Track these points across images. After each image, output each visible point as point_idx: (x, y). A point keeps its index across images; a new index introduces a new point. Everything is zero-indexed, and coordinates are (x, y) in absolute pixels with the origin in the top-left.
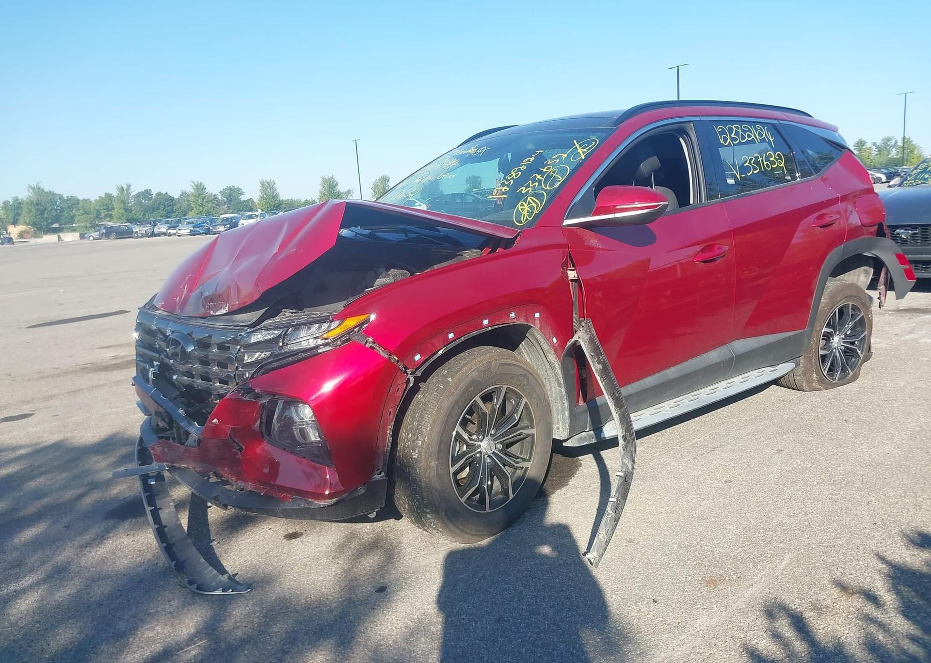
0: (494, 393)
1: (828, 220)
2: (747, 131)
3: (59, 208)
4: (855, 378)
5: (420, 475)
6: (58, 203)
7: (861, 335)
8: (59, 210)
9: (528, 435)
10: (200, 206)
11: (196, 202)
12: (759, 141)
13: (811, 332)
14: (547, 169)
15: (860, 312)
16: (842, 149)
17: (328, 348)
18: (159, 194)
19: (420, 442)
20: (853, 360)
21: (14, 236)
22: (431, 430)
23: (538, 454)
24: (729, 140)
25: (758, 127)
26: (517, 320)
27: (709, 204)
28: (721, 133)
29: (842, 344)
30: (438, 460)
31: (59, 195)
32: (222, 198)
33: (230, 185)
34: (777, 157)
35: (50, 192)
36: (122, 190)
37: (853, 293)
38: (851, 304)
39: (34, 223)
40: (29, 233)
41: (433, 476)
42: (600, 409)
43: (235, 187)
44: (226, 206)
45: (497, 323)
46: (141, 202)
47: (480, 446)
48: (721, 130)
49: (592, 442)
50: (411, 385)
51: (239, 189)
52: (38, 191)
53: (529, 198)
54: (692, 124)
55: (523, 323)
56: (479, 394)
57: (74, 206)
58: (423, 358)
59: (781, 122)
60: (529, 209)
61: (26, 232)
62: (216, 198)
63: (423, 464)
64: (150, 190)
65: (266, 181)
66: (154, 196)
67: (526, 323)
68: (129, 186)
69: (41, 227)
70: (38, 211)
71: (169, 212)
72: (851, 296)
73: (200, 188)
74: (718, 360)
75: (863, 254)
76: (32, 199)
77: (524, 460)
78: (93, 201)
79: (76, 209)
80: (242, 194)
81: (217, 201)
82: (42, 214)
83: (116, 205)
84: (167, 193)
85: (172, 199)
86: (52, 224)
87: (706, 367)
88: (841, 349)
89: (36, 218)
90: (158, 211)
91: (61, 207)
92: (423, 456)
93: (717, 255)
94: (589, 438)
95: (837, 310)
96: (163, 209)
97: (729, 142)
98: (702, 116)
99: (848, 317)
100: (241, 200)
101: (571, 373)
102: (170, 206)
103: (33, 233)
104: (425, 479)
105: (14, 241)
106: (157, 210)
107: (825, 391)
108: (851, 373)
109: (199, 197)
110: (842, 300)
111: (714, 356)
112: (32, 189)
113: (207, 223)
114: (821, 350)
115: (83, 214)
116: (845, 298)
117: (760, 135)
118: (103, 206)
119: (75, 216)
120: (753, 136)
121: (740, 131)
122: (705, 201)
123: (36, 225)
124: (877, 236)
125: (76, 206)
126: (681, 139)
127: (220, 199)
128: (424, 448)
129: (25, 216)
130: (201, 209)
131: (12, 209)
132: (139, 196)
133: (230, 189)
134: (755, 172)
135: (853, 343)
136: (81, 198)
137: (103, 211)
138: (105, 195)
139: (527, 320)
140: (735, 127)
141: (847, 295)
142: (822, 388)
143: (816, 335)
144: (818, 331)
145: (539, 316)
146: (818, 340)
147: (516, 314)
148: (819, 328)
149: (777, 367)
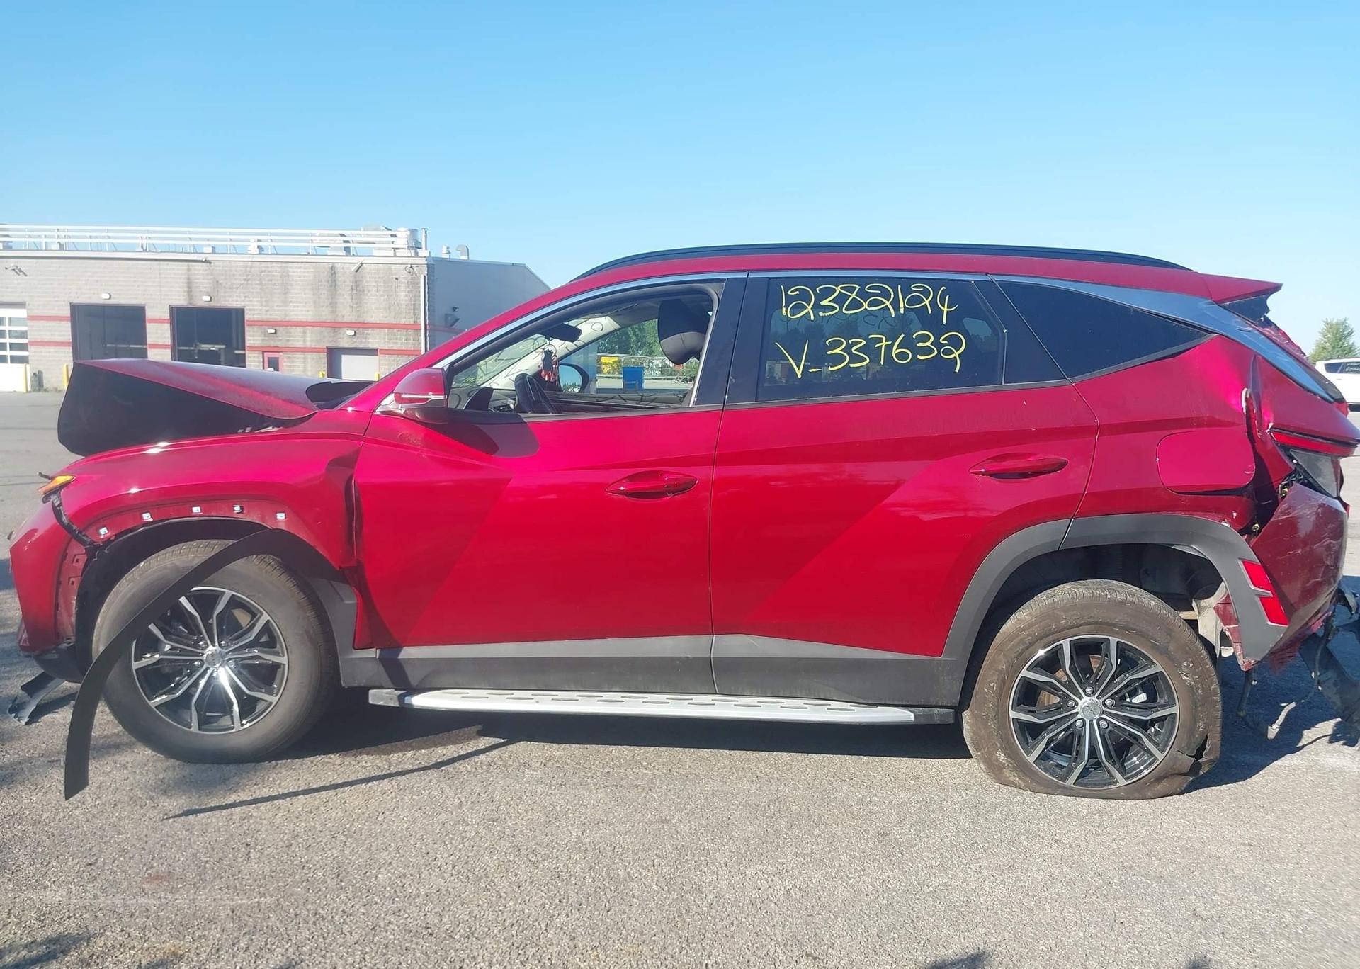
2: (876, 295)
7: (1158, 711)
15: (1153, 663)
24: (809, 308)
25: (914, 287)
26: (245, 516)
28: (790, 299)
29: (1102, 715)
37: (1120, 619)
38: (1114, 639)
45: (213, 514)
48: (796, 293)
54: (725, 284)
55: (257, 522)
58: (110, 533)
67: (261, 523)
72: (1113, 625)
75: (1176, 547)
95: (1066, 644)
97: (809, 313)
108: (1123, 782)
111: (667, 646)
114: (1014, 709)
117: (915, 301)
120: (887, 304)
121: (853, 295)
134: (852, 365)
135: (1134, 722)
139: (263, 519)
140: (841, 288)
141: (1096, 620)
142: (1023, 785)
143: (995, 678)
144: (1000, 672)
145: (284, 517)
146: (1001, 688)
147: (245, 508)
148: (1004, 667)
149: (857, 709)
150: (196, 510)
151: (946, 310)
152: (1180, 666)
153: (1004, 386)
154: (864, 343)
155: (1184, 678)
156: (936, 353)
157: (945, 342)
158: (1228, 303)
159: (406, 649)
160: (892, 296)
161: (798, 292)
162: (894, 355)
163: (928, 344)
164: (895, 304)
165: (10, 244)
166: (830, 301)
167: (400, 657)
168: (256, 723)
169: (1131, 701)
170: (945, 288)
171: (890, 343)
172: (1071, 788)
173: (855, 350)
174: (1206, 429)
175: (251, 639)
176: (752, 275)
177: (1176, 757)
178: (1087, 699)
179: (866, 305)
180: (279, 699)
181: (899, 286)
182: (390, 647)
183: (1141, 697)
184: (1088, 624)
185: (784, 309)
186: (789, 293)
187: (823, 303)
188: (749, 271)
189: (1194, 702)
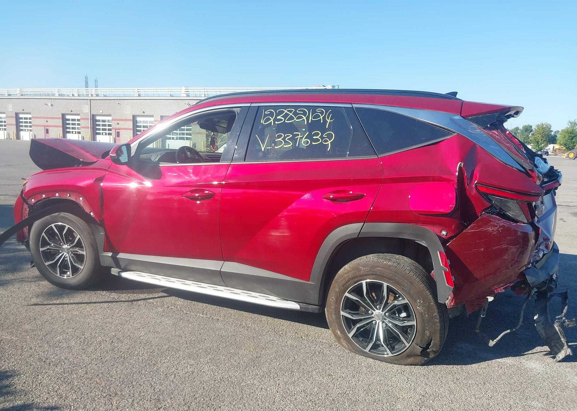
12: (310, 122)
24: (272, 120)
25: (318, 110)
28: (267, 115)
45: (62, 196)
58: (35, 201)
67: (75, 201)
75: (416, 242)
89: (567, 141)
95: (364, 283)
97: (271, 122)
98: (255, 102)
120: (304, 118)
121: (291, 114)
134: (284, 146)
139: (76, 199)
140: (287, 111)
141: (376, 273)
142: (347, 347)
143: (334, 294)
144: (336, 292)
145: (82, 199)
146: (337, 300)
147: (71, 195)
148: (338, 290)
149: (278, 300)
150: (57, 194)
151: (329, 121)
152: (416, 301)
153: (348, 158)
154: (291, 136)
155: (418, 308)
156: (321, 141)
157: (326, 136)
158: (471, 118)
159: (120, 254)
160: (307, 114)
161: (269, 112)
162: (302, 142)
163: (318, 137)
164: (308, 119)
165: (189, 94)
166: (281, 117)
167: (117, 257)
168: (76, 276)
169: (399, 316)
170: (331, 111)
171: (302, 136)
172: (367, 353)
173: (287, 139)
174: (437, 182)
175: (74, 244)
176: (253, 105)
177: (415, 347)
178: (377, 311)
179: (295, 119)
180: (84, 267)
181: (311, 110)
182: (116, 253)
183: (404, 315)
184: (373, 274)
185: (262, 120)
186: (266, 113)
187: (278, 118)
188: (252, 103)
189: (423, 321)
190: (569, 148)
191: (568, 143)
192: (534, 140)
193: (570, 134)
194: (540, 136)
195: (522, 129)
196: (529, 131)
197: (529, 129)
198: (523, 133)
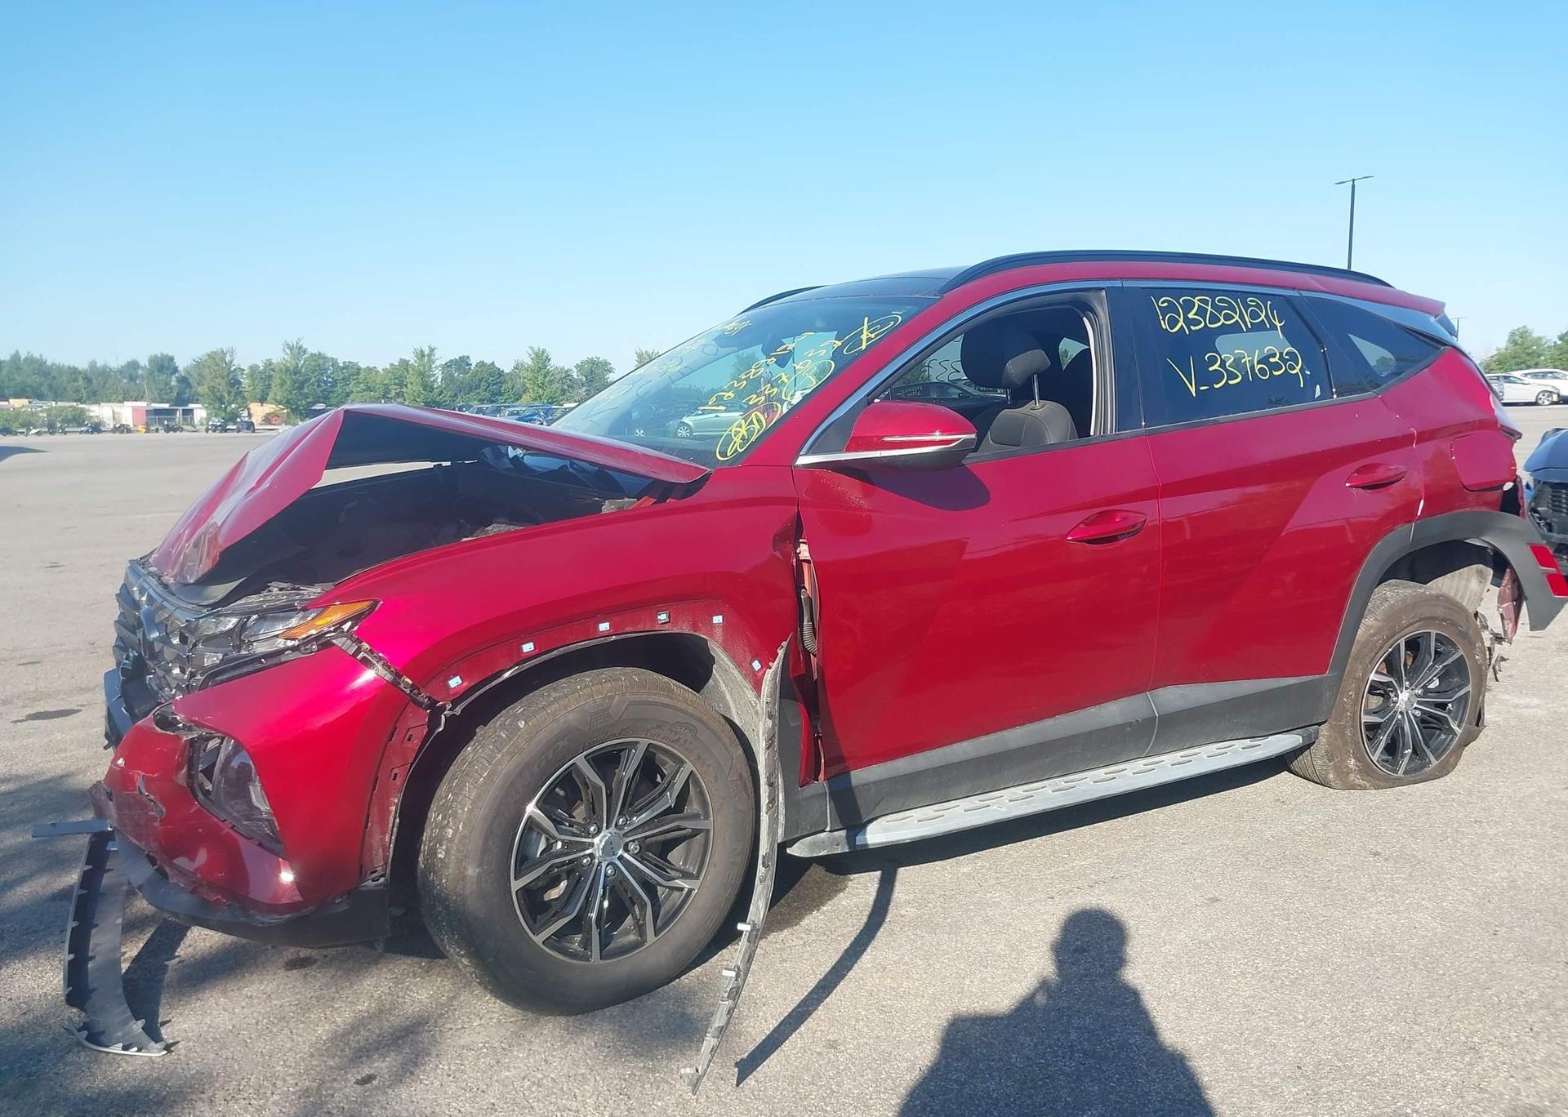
0: (623, 752)
1: (1380, 475)
2: (1225, 308)
3: (330, 380)
4: (1443, 771)
5: (446, 888)
6: (329, 372)
7: (1458, 692)
8: (330, 382)
9: (696, 832)
10: (540, 387)
11: (534, 380)
12: (1250, 327)
13: (1340, 678)
14: (803, 365)
15: (1457, 649)
16: (1439, 346)
17: (297, 655)
18: (482, 364)
19: (451, 831)
20: (1443, 737)
21: (257, 420)
22: (471, 811)
23: (715, 866)
24: (1181, 323)
25: (1250, 301)
26: (672, 627)
27: (1118, 437)
28: (1164, 311)
29: (1415, 705)
30: (480, 866)
31: (332, 359)
32: (578, 376)
33: (592, 355)
34: (1287, 357)
35: (320, 354)
36: (422, 355)
37: (1439, 612)
38: (1433, 632)
39: (288, 402)
40: (278, 417)
41: (471, 893)
42: (857, 794)
43: (601, 359)
44: (584, 389)
45: (628, 629)
46: (452, 376)
47: (591, 845)
48: (1166, 304)
49: (836, 852)
50: (440, 730)
51: (606, 363)
52: (298, 351)
53: (753, 414)
54: (1104, 293)
55: (686, 632)
56: (585, 753)
57: (351, 377)
58: (465, 684)
59: (1305, 294)
60: (745, 434)
61: (275, 415)
62: (569, 375)
63: (451, 870)
64: (468, 357)
65: (646, 353)
66: (472, 367)
67: (693, 633)
68: (432, 350)
69: (296, 408)
70: (295, 383)
71: (494, 395)
72: (1434, 618)
73: (541, 359)
74: (1119, 721)
75: (1467, 541)
76: (288, 365)
77: (686, 875)
78: (381, 371)
79: (355, 381)
80: (610, 371)
81: (570, 380)
82: (301, 388)
83: (411, 378)
84: (493, 363)
85: (501, 373)
86: (314, 404)
87: (1090, 733)
88: (1413, 715)
89: (291, 394)
90: (478, 391)
91: (333, 378)
92: (453, 857)
93: (1122, 529)
94: (832, 843)
95: (1402, 642)
96: (486, 390)
97: (1182, 326)
98: (1128, 279)
99: (1427, 656)
100: (609, 380)
101: (793, 725)
102: (496, 383)
103: (285, 418)
104: (454, 898)
105: (256, 427)
106: (476, 389)
107: (1373, 791)
108: (1435, 762)
109: (539, 372)
110: (1412, 624)
111: (1113, 712)
112: (289, 348)
113: (540, 416)
114: (1365, 714)
115: (364, 390)
116: (1417, 621)
117: (1254, 315)
118: (395, 379)
119: (352, 392)
120: (1237, 318)
121: (1209, 308)
122: (1111, 432)
123: (290, 403)
124: (1501, 511)
125: (355, 377)
126: (1085, 319)
127: (575, 376)
128: (456, 842)
129: (276, 392)
130: (541, 391)
131: (261, 379)
132: (451, 365)
133: (592, 362)
134: (1231, 382)
135: (1443, 706)
136: (363, 365)
137: (394, 387)
138: (400, 363)
139: (695, 627)
140: (1198, 301)
144: (1357, 679)
145: (722, 620)
146: (1357, 695)
147: (675, 613)
149: (1262, 742)
150: (604, 627)
151: (1278, 324)
154: (1232, 358)
160: (1238, 310)
166: (1195, 314)
170: (1270, 302)
173: (1228, 366)
176: (1125, 284)
178: (1406, 692)
179: (1222, 319)
181: (1239, 300)
185: (1162, 322)
186: (1161, 304)
187: (1190, 316)
188: (1121, 279)
190: (299, 410)
191: (293, 396)
192: (210, 393)
193: (295, 375)
194: (223, 382)
195: (148, 366)
196: (169, 372)
197: (166, 364)
198: (154, 377)
